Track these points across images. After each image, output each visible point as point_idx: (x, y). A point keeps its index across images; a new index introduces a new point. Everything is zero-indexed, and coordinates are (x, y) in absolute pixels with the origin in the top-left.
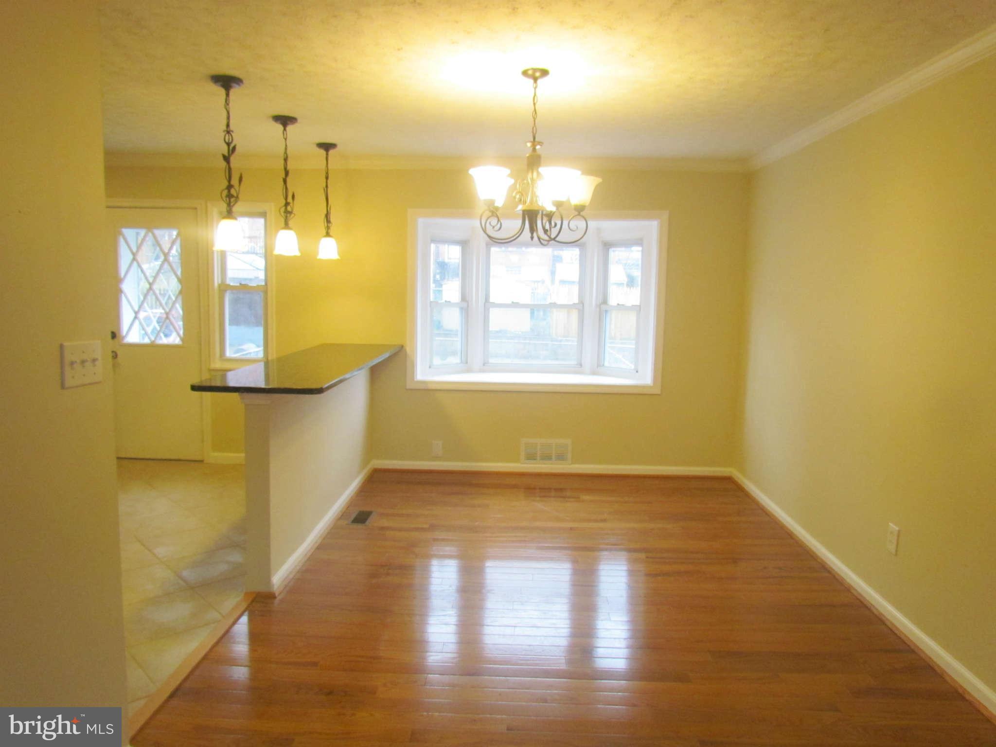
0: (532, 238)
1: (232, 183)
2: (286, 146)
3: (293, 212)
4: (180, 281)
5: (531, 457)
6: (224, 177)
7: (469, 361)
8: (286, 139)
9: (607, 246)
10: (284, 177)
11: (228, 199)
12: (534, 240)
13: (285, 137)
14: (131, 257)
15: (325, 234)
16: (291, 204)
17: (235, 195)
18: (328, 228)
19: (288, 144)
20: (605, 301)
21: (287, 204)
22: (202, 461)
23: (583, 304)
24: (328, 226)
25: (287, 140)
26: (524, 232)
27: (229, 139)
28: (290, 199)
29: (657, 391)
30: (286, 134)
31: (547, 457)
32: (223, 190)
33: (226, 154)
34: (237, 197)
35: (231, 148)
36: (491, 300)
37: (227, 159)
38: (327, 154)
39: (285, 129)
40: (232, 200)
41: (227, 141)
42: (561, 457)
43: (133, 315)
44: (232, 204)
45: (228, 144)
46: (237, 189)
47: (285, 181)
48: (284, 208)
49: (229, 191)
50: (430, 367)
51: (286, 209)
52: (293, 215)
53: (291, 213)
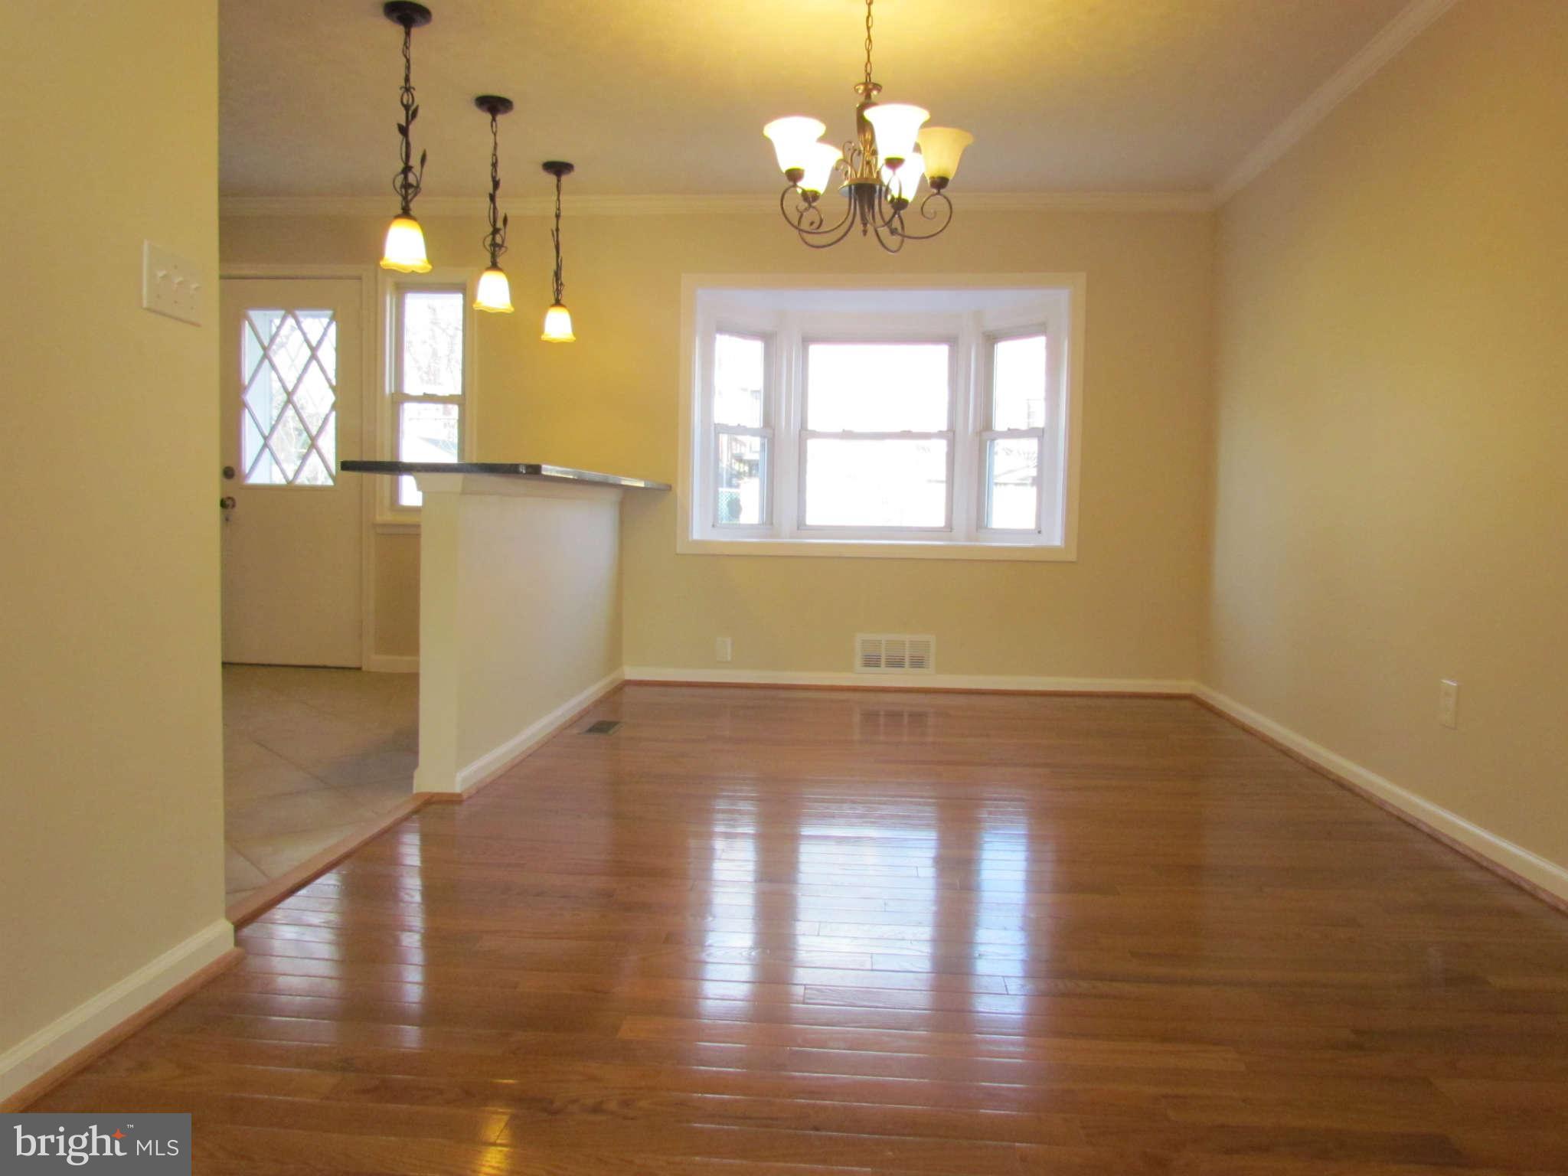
0: (865, 232)
1: (412, 163)
2: (496, 144)
3: (505, 245)
4: (334, 389)
5: (871, 661)
6: (399, 156)
7: (774, 521)
8: (495, 135)
9: (991, 339)
10: (492, 192)
11: (403, 191)
12: (868, 234)
13: (494, 130)
14: (261, 352)
15: (553, 301)
16: (502, 232)
17: (415, 184)
18: (558, 292)
19: (498, 141)
20: (986, 424)
21: (496, 231)
22: (359, 669)
23: (954, 433)
24: (557, 289)
25: (498, 134)
26: (854, 226)
27: (408, 101)
28: (500, 224)
29: (1072, 556)
30: (496, 126)
31: (896, 663)
32: (397, 175)
33: (404, 124)
34: (417, 187)
35: (410, 112)
36: (811, 426)
37: (404, 130)
38: (559, 181)
39: (494, 119)
40: (410, 191)
41: (405, 102)
42: (918, 663)
43: (261, 442)
44: (409, 197)
45: (407, 107)
46: (418, 174)
47: (492, 198)
48: (491, 237)
49: (406, 178)
50: (713, 526)
51: (494, 239)
52: (503, 249)
53: (501, 246)
